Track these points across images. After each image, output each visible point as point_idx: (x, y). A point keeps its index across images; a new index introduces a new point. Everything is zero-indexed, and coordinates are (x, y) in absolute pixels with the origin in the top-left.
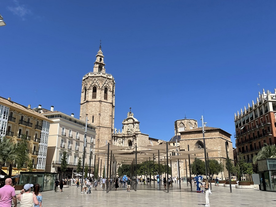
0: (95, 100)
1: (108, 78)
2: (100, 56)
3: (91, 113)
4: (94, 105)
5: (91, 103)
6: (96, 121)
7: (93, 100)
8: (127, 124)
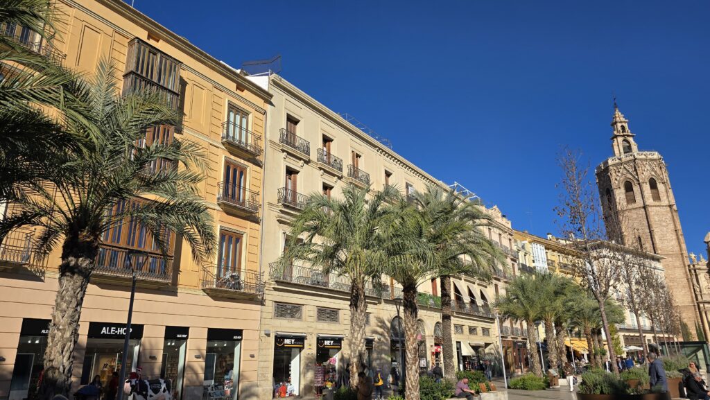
0: (634, 205)
1: (651, 160)
2: (621, 122)
3: (634, 232)
4: (635, 216)
5: (627, 214)
6: (648, 245)
7: (630, 207)
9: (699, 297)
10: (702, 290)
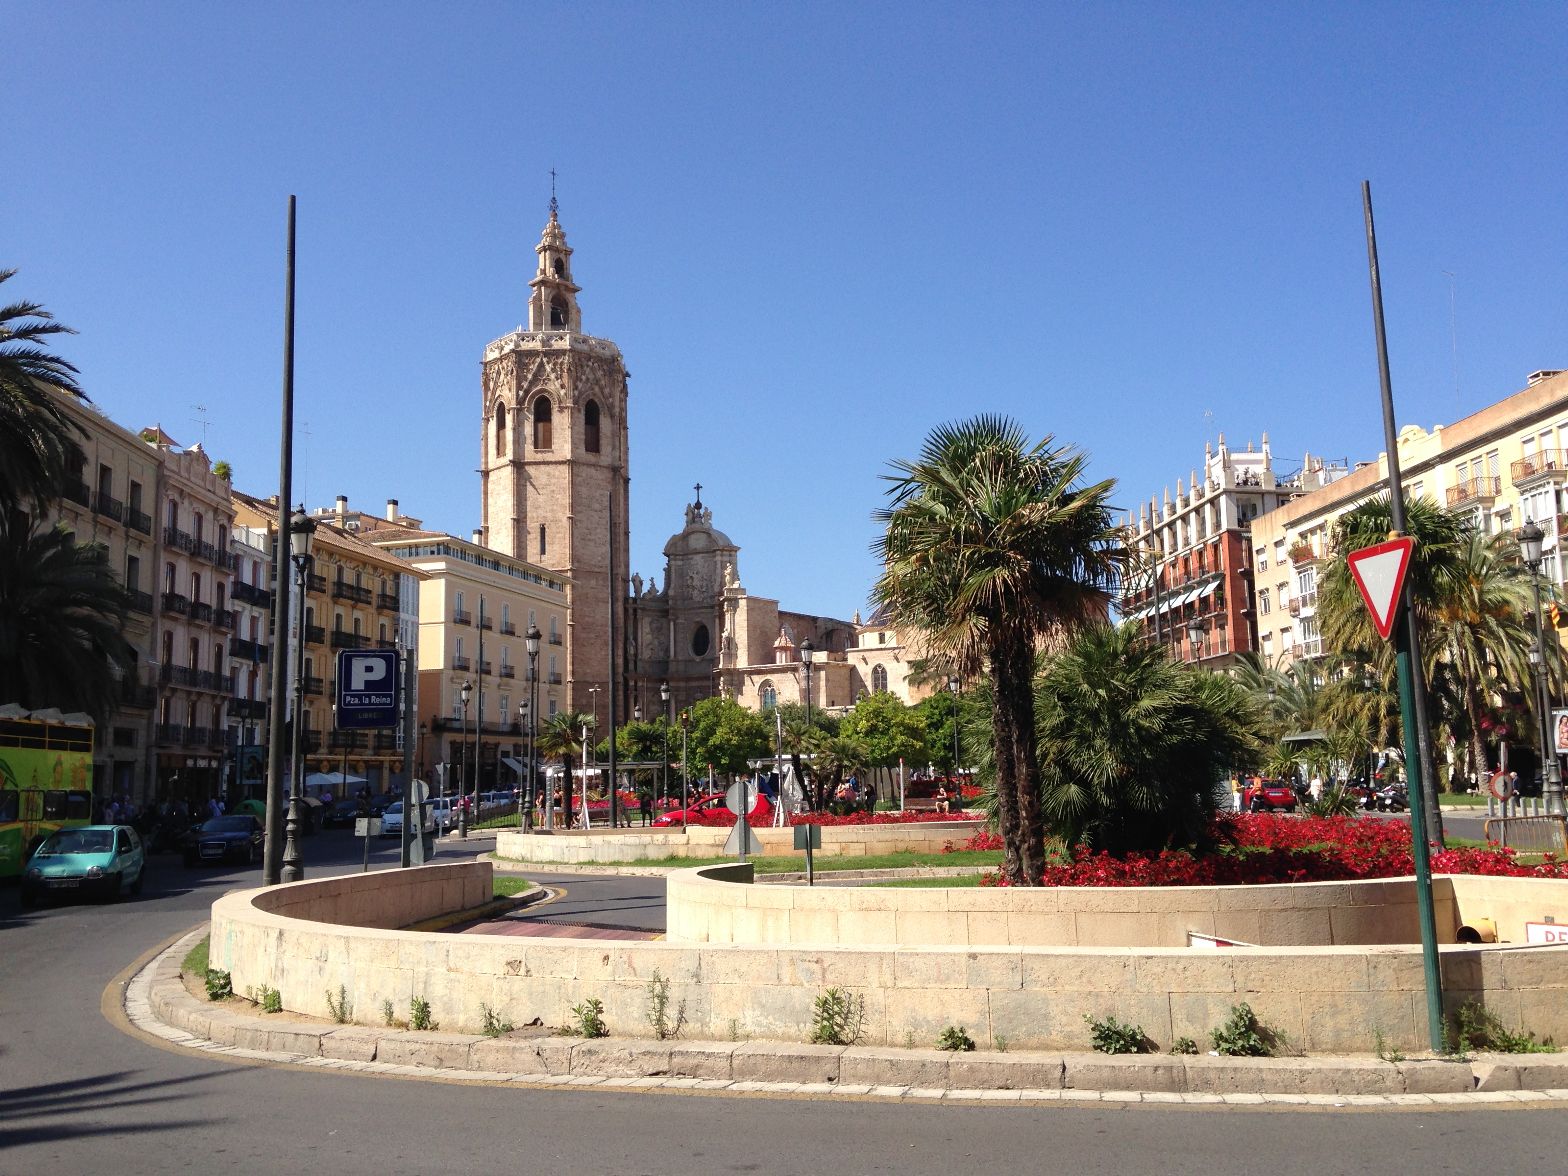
0: (548, 457)
1: (600, 360)
2: (555, 251)
3: (535, 515)
4: (544, 480)
5: (529, 470)
6: (556, 547)
7: (540, 456)
8: (683, 555)
9: (631, 666)
10: (639, 651)
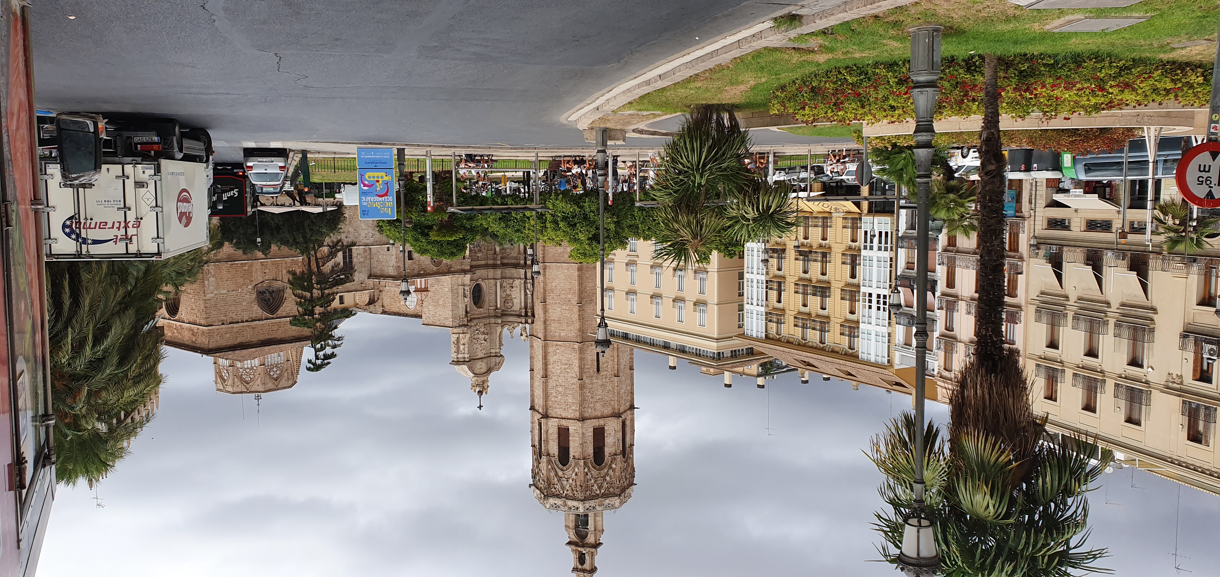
0: (596, 423)
1: (558, 496)
2: (584, 570)
3: (604, 380)
5: (608, 411)
8: (490, 356)
10: (523, 285)
